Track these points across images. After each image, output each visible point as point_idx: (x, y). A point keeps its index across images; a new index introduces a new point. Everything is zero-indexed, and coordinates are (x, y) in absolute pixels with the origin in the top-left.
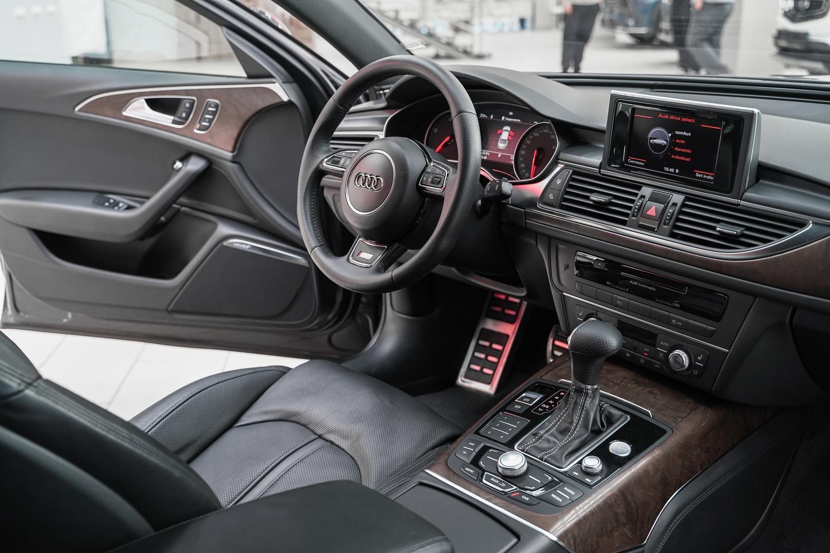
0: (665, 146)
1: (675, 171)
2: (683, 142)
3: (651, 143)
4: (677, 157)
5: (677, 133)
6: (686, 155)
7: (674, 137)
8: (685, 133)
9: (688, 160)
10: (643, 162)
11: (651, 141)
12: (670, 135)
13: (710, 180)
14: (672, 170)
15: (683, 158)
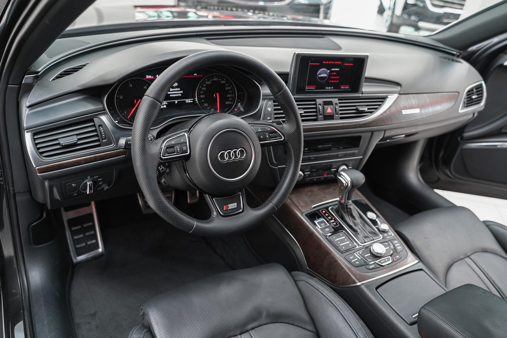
0: (326, 77)
1: (331, 88)
2: (335, 73)
3: (319, 77)
4: (332, 81)
5: (333, 69)
6: (336, 79)
7: (331, 72)
8: (336, 69)
9: (338, 81)
10: (314, 87)
11: (319, 76)
12: (329, 71)
13: (348, 89)
14: (330, 88)
15: (335, 81)
